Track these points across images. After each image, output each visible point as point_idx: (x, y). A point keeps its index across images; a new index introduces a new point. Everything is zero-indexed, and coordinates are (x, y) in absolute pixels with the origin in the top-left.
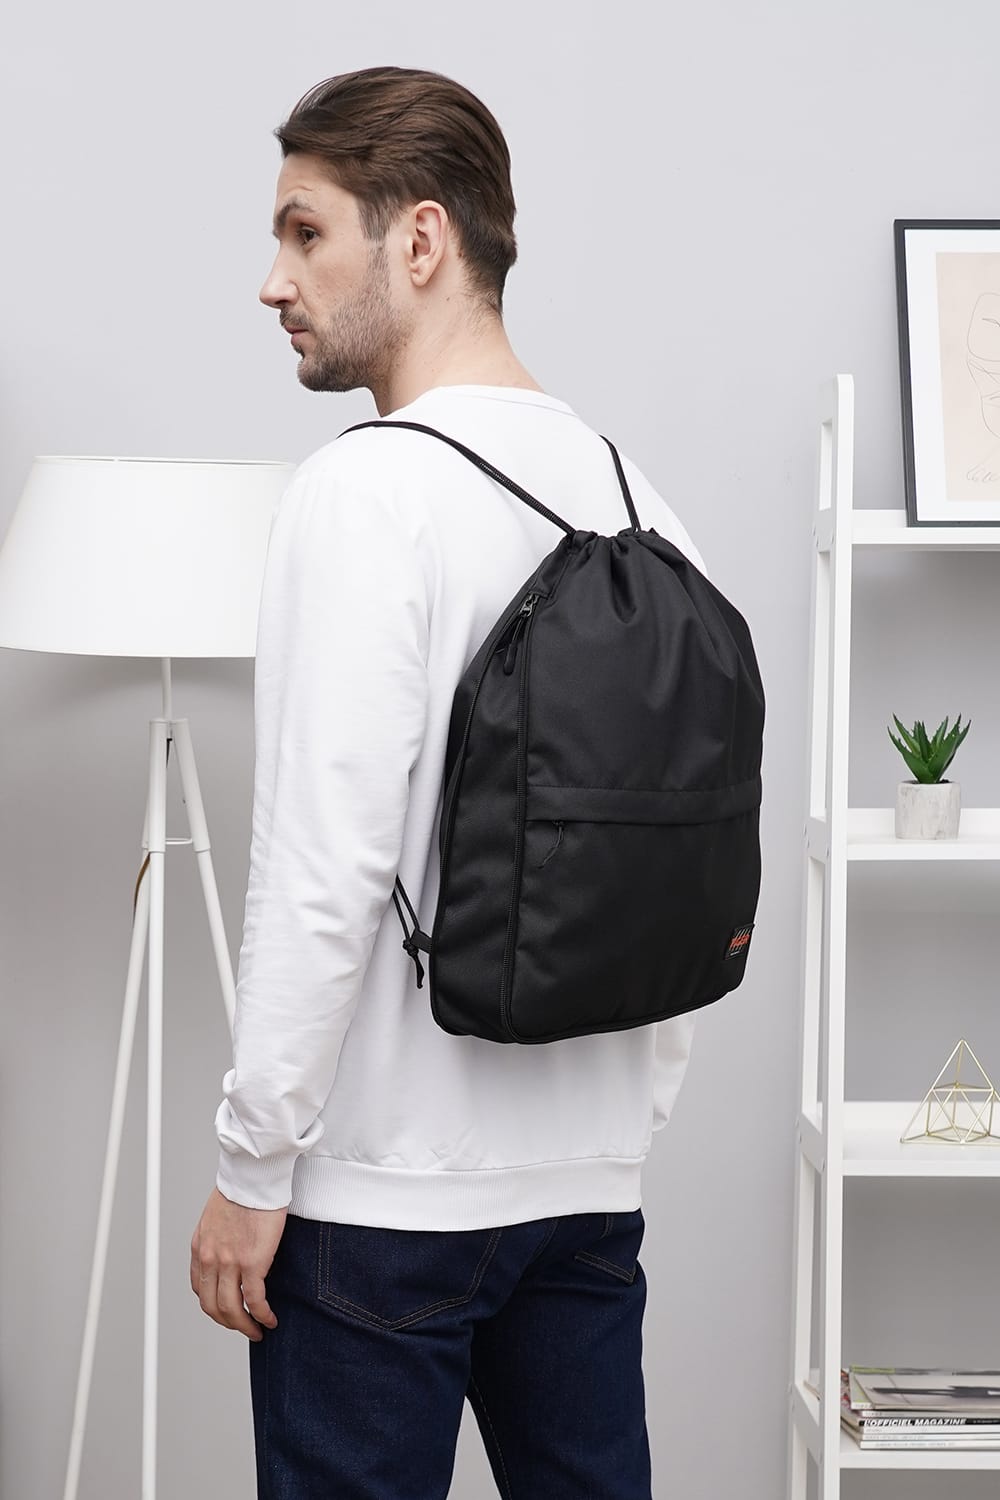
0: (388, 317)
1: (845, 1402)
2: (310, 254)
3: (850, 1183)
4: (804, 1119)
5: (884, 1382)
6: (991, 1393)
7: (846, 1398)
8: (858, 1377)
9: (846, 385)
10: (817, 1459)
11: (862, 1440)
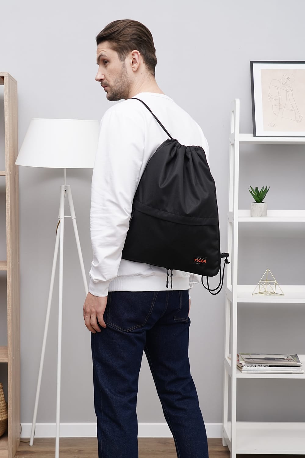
0: (127, 80)
1: (238, 361)
2: (107, 67)
3: (239, 305)
4: (228, 289)
5: (248, 357)
6: (275, 359)
7: (238, 360)
8: (241, 355)
9: (238, 101)
10: (231, 376)
11: (242, 371)
